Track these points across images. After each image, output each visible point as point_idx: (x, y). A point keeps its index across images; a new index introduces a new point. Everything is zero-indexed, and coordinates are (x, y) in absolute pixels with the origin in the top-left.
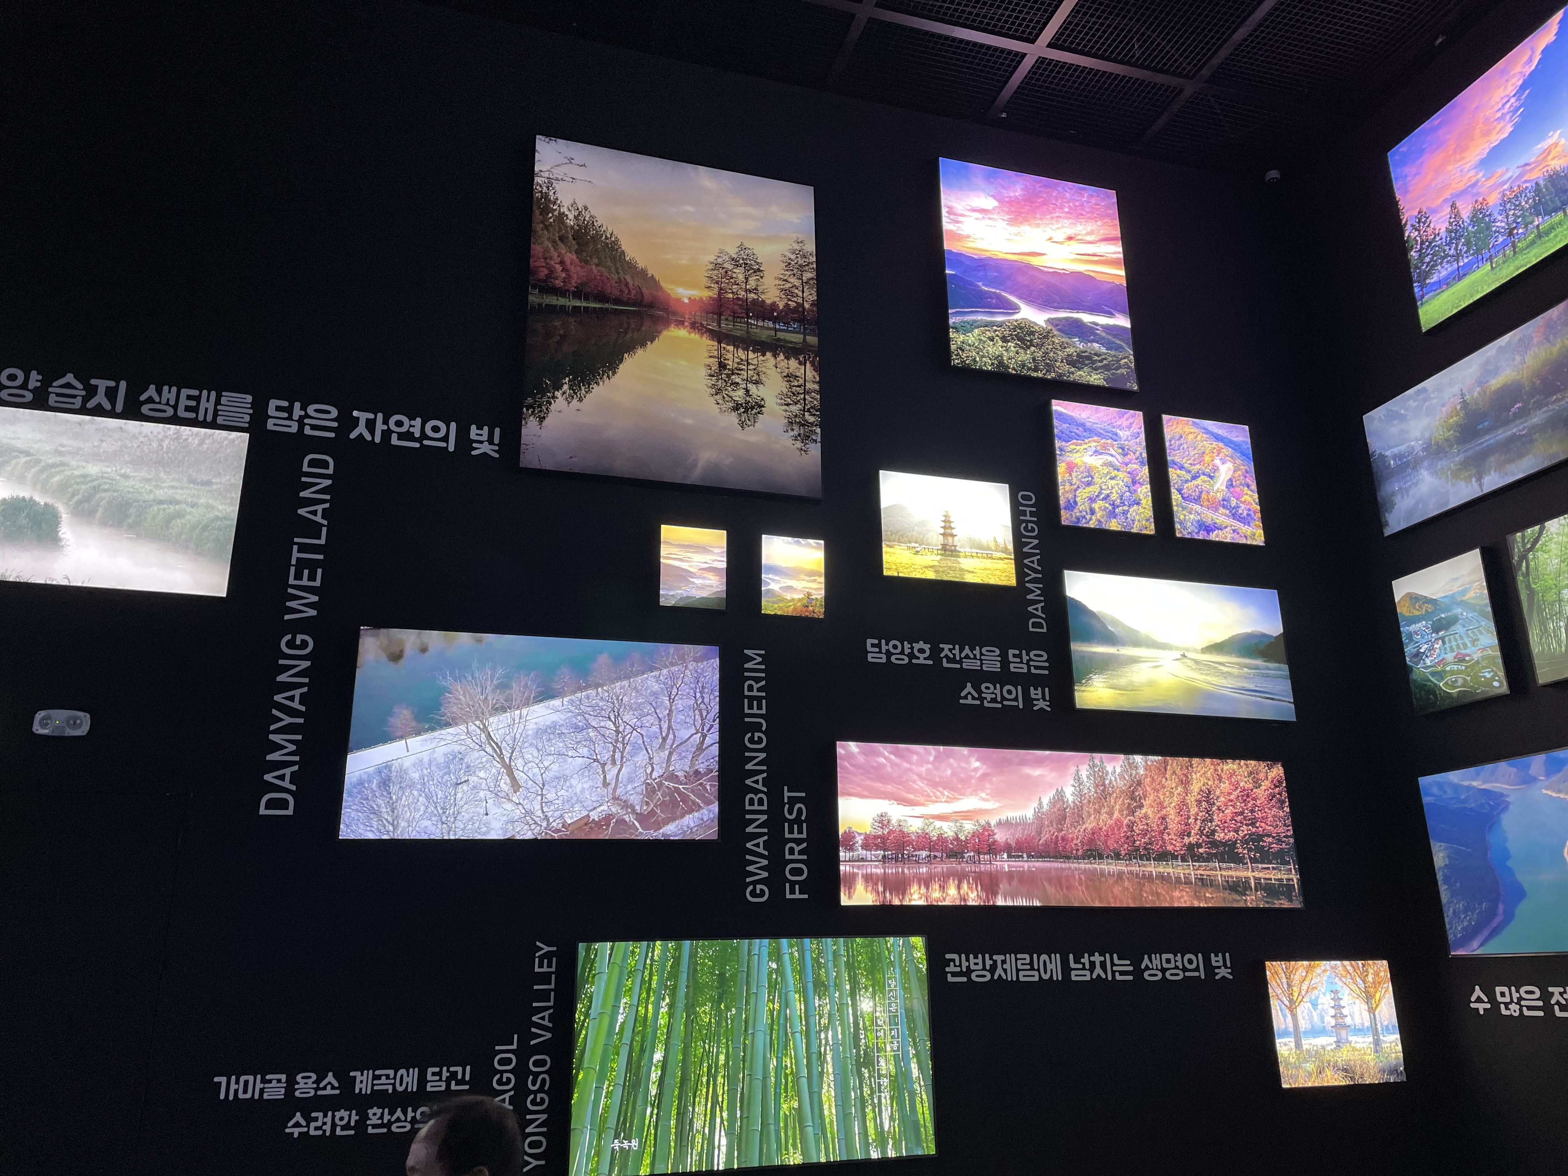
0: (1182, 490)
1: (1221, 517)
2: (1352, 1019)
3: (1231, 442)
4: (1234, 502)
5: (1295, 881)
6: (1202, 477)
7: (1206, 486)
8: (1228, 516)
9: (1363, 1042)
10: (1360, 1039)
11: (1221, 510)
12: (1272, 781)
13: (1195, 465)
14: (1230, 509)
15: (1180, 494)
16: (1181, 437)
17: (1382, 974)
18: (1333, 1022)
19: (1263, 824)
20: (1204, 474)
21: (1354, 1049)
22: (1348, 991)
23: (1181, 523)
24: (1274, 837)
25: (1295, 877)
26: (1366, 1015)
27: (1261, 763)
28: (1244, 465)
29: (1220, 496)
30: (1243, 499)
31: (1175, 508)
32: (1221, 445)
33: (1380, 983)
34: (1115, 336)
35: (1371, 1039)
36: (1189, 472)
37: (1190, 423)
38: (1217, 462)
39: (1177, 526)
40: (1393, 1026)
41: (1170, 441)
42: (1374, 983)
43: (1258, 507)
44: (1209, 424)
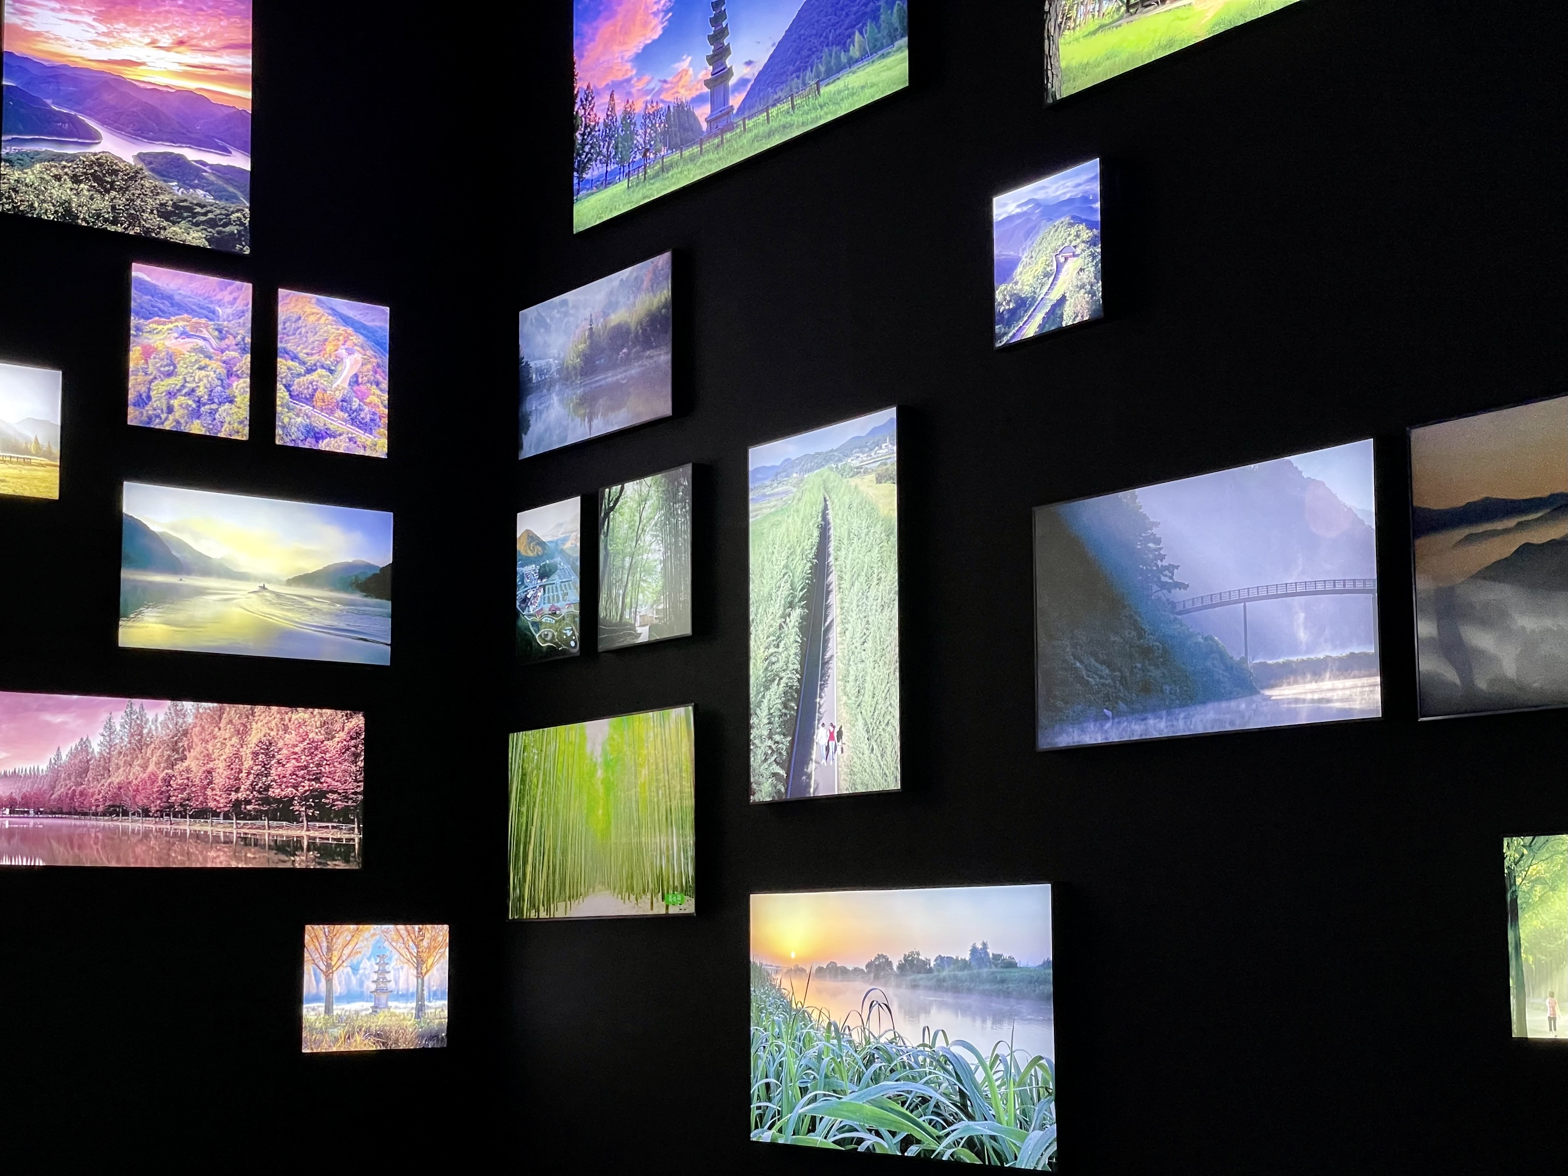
0: (290, 386)
1: (337, 422)
2: (397, 983)
3: (364, 327)
4: (355, 406)
5: (357, 840)
6: (320, 371)
7: (323, 382)
8: (346, 421)
9: (404, 1009)
10: (402, 1005)
11: (339, 413)
12: (349, 733)
13: (312, 354)
14: (350, 411)
15: (289, 391)
16: (300, 318)
17: (440, 939)
18: (373, 987)
19: (329, 780)
20: (323, 367)
21: (393, 1015)
22: (396, 956)
23: (284, 427)
24: (339, 794)
25: (357, 837)
26: (413, 981)
27: (339, 712)
28: (375, 357)
29: (339, 396)
30: (368, 401)
31: (279, 409)
32: (350, 330)
33: (435, 948)
34: (228, 181)
35: (414, 1005)
36: (304, 363)
37: (314, 301)
38: (342, 352)
39: (279, 431)
40: (443, 992)
41: (284, 323)
42: (429, 947)
43: (386, 411)
44: (341, 304)
